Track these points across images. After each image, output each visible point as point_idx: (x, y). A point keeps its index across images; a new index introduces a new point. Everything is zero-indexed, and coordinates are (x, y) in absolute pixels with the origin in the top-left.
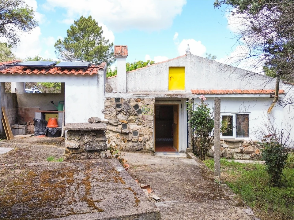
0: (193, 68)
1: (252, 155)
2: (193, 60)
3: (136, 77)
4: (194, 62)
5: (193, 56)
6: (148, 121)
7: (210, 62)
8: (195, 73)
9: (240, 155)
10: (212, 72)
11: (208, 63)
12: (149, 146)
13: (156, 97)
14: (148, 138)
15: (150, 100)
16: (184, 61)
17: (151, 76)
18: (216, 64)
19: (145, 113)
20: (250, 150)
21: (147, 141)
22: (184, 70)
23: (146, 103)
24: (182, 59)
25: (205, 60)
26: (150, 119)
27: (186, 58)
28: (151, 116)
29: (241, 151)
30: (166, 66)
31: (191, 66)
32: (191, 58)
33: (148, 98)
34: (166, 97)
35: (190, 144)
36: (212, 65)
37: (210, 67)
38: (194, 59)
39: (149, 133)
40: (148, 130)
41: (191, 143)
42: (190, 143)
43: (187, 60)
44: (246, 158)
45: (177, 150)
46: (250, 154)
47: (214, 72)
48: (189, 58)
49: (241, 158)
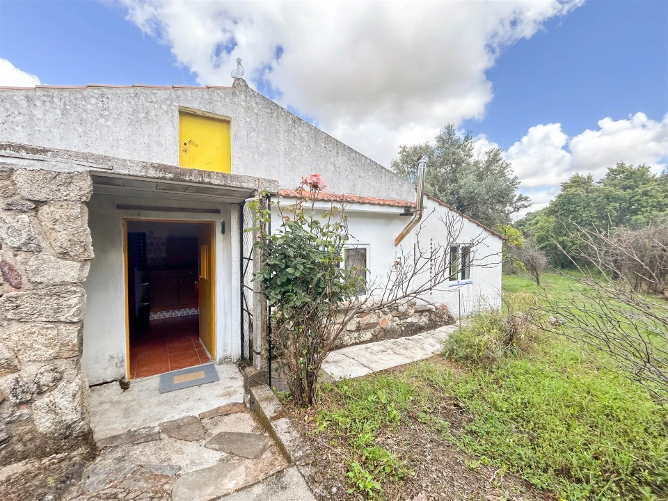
0: (254, 126)
1: (374, 331)
2: (254, 105)
3: (38, 113)
4: (256, 111)
5: (254, 94)
6: (43, 292)
7: (294, 121)
8: (259, 141)
9: (356, 335)
10: (299, 147)
11: (290, 122)
12: (51, 416)
13: (97, 167)
14: (46, 379)
15: (57, 181)
16: (227, 100)
17: (109, 123)
18: (308, 130)
19: (19, 249)
20: (372, 321)
21: (41, 393)
22: (229, 128)
23: (25, 193)
24: (221, 94)
25: (283, 113)
26: (57, 280)
27: (234, 94)
28: (62, 262)
29: (357, 327)
30: (168, 102)
31: (248, 120)
32: (248, 98)
33: (38, 166)
34: (152, 173)
35: (259, 353)
36: (300, 129)
37: (294, 133)
38: (256, 103)
39: (51, 352)
40: (41, 339)
41: (263, 352)
42: (259, 350)
43: (236, 100)
44: (365, 340)
45: (209, 356)
46: (372, 330)
47: (305, 149)
48: (243, 97)
49: (357, 341)
